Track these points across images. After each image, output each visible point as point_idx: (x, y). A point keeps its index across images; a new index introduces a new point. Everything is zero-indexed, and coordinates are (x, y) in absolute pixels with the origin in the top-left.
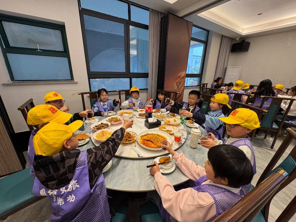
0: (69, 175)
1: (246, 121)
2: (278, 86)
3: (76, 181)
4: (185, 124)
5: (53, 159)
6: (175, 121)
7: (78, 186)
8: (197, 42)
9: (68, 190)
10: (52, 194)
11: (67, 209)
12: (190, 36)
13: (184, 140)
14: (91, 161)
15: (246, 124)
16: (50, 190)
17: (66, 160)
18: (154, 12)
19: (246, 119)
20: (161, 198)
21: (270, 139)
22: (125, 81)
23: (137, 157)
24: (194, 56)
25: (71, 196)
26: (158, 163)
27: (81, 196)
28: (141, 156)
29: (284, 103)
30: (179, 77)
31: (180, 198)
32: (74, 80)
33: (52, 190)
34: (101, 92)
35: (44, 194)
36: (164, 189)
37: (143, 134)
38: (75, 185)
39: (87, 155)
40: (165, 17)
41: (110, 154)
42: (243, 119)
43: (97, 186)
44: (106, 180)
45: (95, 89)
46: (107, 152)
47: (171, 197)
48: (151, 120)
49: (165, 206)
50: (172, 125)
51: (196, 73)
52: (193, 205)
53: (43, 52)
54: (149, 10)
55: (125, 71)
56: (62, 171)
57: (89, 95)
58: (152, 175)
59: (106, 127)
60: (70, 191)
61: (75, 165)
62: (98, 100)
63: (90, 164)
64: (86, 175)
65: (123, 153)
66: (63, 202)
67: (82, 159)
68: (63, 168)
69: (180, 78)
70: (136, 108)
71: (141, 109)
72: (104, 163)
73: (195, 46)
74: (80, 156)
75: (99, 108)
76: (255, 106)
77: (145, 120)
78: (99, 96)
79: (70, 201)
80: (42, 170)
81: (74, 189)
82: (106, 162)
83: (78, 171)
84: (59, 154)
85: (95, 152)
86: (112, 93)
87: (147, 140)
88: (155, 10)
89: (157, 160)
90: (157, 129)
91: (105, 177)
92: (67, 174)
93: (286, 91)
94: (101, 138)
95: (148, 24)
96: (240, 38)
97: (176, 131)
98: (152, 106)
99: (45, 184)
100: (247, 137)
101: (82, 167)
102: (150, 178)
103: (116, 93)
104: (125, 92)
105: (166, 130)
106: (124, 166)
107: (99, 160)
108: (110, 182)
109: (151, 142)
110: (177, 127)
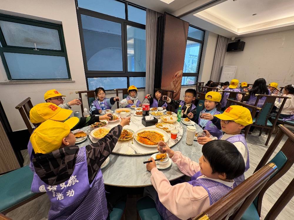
0: (69, 171)
1: (240, 117)
2: (273, 84)
3: (76, 176)
4: (181, 122)
5: (52, 155)
6: (171, 119)
7: (78, 181)
8: (193, 42)
9: (68, 185)
10: (52, 190)
11: (67, 203)
12: (187, 35)
13: (180, 137)
14: (90, 157)
15: (240, 120)
16: (50, 186)
17: (66, 157)
18: (151, 12)
19: (239, 115)
20: (157, 194)
21: (264, 137)
22: (123, 80)
23: (134, 153)
24: (191, 55)
25: (71, 190)
26: (155, 159)
27: (80, 191)
28: (138, 152)
29: (278, 101)
30: (176, 75)
31: (176, 192)
32: (71, 79)
33: (52, 186)
34: (98, 91)
35: (43, 190)
36: (160, 183)
37: (140, 132)
38: (74, 180)
39: (86, 152)
40: (161, 16)
41: (108, 150)
42: (237, 115)
43: (96, 181)
44: (103, 176)
45: (93, 88)
46: (105, 149)
47: (167, 191)
48: (148, 118)
49: (162, 200)
50: (169, 123)
51: (193, 72)
52: (188, 199)
53: (40, 51)
54: (146, 10)
55: (122, 70)
56: (62, 167)
57: (86, 93)
58: (149, 171)
59: (104, 125)
60: (70, 186)
61: (74, 161)
62: (96, 99)
63: (89, 159)
64: (85, 170)
65: (120, 149)
66: (63, 197)
67: (82, 155)
68: (62, 164)
69: (177, 77)
70: (133, 107)
71: (138, 108)
72: (102, 159)
73: (191, 45)
74: (79, 152)
75: (96, 107)
76: (250, 103)
77: (142, 118)
78: (97, 95)
79: (70, 196)
80: (41, 166)
81: (73, 184)
82: (104, 158)
83: (77, 166)
84: (58, 151)
85: (93, 149)
86: (109, 92)
87: (144, 137)
88: (152, 10)
89: (154, 157)
90: (154, 126)
91: (103, 172)
92: (66, 170)
93: (280, 89)
94: (99, 136)
95: (145, 24)
96: (236, 38)
97: (172, 128)
98: (149, 104)
99: (45, 180)
100: (241, 134)
101: (81, 163)
102: (147, 174)
103: (113, 92)
104: (123, 91)
105: (162, 127)
106: (121, 163)
107: (97, 157)
108: (108, 177)
109: (148, 139)
110: (173, 125)
